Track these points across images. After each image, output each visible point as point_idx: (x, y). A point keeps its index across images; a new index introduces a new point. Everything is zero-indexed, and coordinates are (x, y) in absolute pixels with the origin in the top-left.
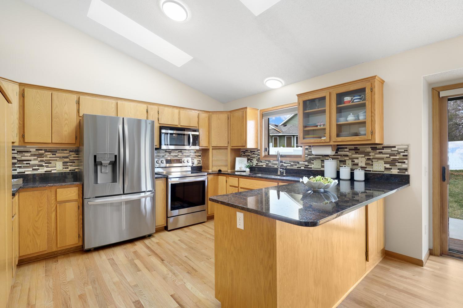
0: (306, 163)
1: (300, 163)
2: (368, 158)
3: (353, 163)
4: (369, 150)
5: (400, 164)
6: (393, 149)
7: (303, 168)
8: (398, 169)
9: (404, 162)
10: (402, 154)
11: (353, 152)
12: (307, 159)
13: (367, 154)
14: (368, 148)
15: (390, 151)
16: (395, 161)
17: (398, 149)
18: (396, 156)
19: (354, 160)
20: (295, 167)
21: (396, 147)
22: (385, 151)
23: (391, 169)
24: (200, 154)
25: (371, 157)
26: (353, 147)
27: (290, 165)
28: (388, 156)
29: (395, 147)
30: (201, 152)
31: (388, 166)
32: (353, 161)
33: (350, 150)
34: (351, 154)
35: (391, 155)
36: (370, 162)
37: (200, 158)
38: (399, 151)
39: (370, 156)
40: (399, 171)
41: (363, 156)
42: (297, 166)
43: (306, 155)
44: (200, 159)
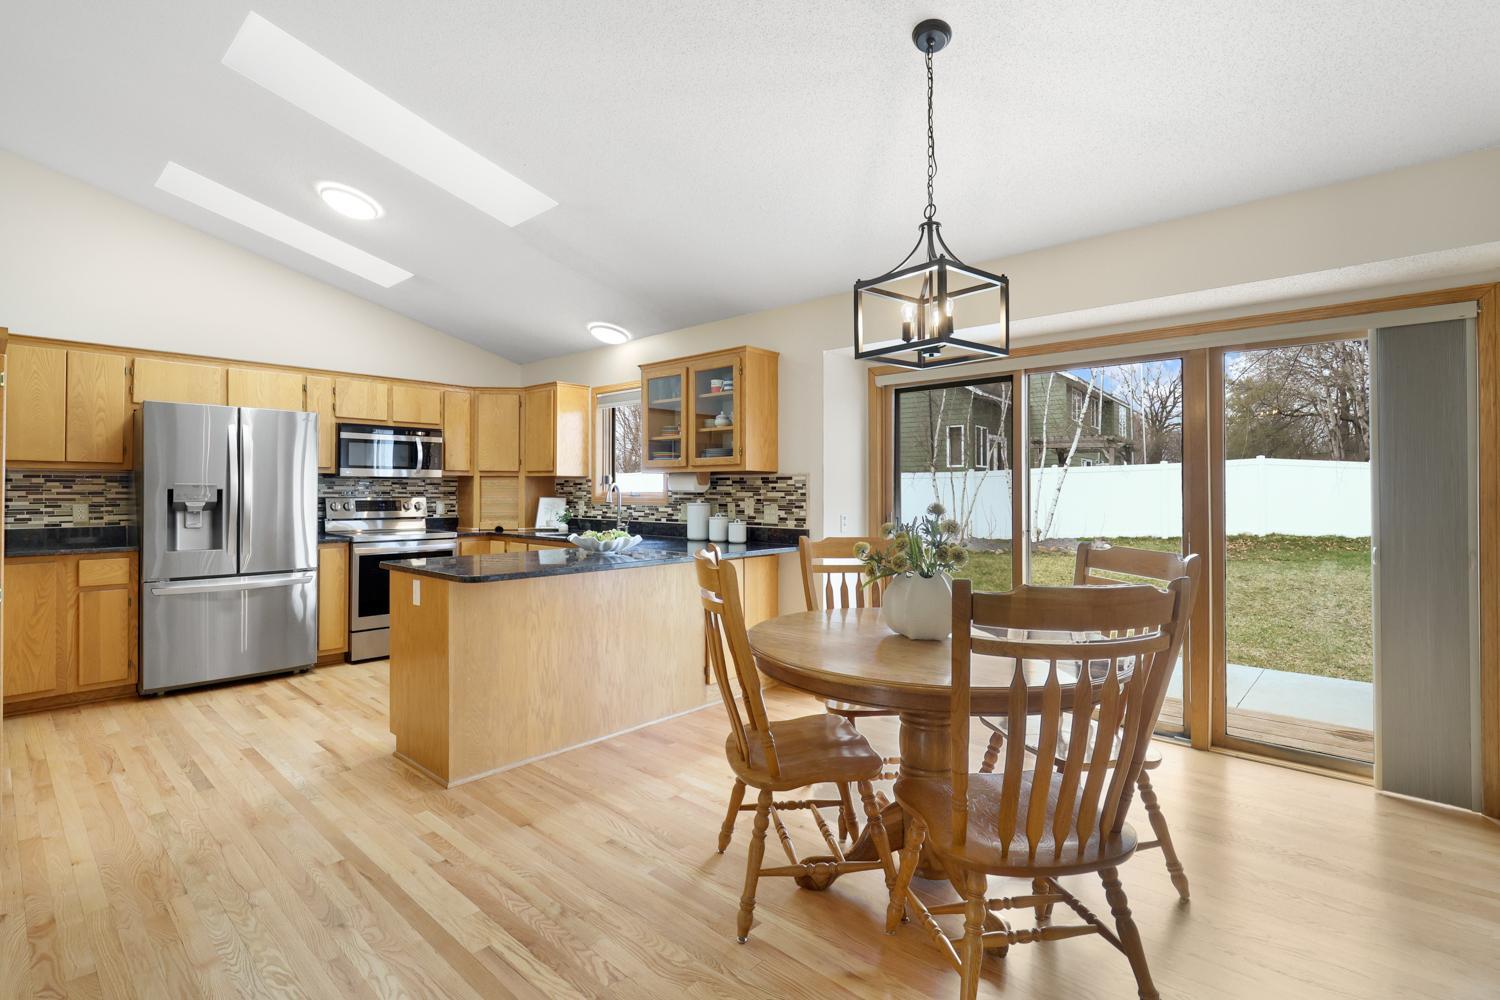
0: (670, 510)
1: (660, 510)
2: (758, 500)
3: (738, 509)
4: (759, 483)
5: (797, 510)
6: (790, 482)
7: (664, 521)
8: (796, 520)
9: (802, 507)
10: (800, 491)
11: (738, 486)
12: (672, 500)
13: (756, 491)
14: (757, 479)
15: (785, 485)
16: (791, 502)
17: (797, 481)
18: (792, 495)
19: (740, 503)
20: (651, 519)
21: (794, 478)
22: (780, 485)
23: (786, 519)
24: (454, 489)
25: (762, 497)
26: (737, 477)
27: (642, 514)
28: (782, 494)
29: (790, 478)
30: (456, 484)
31: (782, 514)
32: (738, 506)
33: (734, 482)
34: (734, 491)
35: (788, 493)
36: (759, 506)
37: (455, 497)
38: (797, 485)
39: (760, 495)
40: (795, 523)
41: (751, 494)
42: (655, 517)
43: (670, 494)
44: (454, 502)
